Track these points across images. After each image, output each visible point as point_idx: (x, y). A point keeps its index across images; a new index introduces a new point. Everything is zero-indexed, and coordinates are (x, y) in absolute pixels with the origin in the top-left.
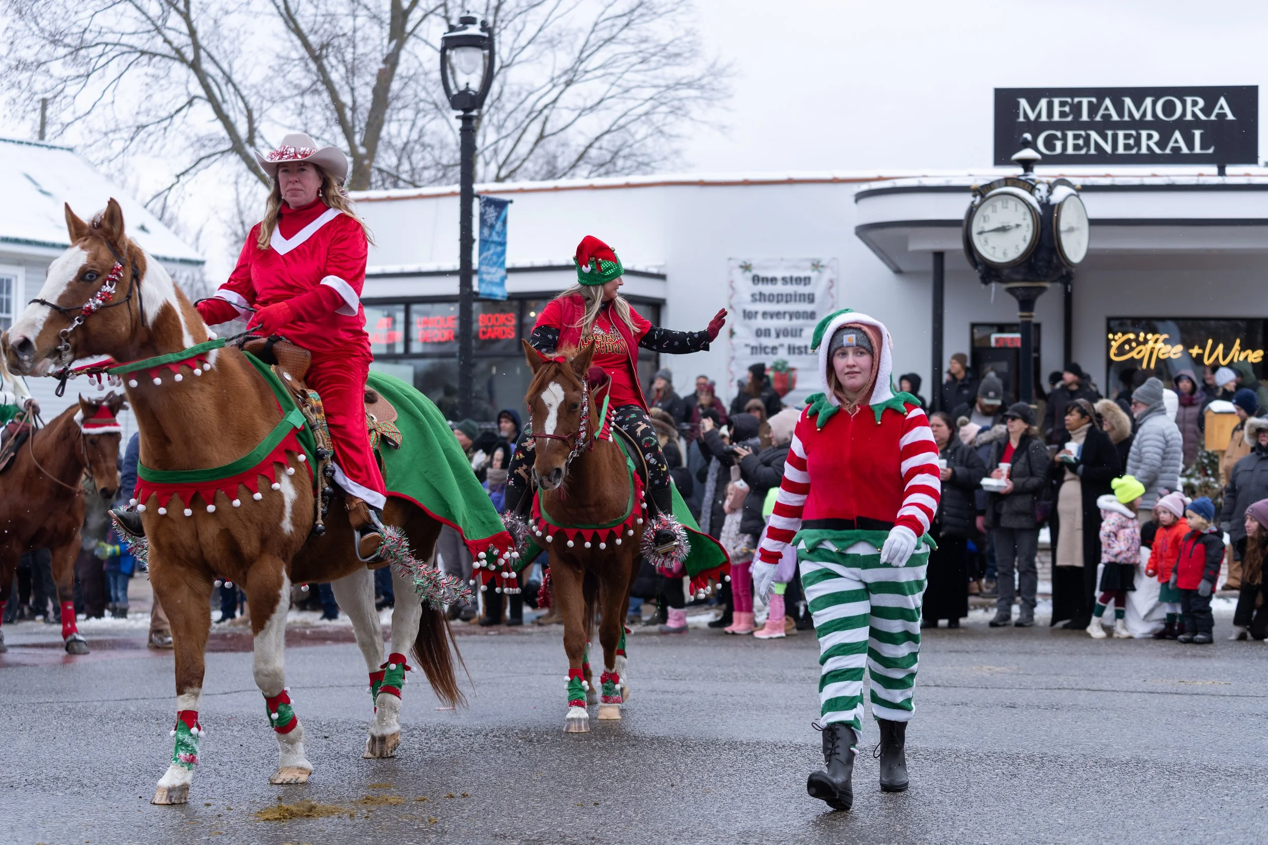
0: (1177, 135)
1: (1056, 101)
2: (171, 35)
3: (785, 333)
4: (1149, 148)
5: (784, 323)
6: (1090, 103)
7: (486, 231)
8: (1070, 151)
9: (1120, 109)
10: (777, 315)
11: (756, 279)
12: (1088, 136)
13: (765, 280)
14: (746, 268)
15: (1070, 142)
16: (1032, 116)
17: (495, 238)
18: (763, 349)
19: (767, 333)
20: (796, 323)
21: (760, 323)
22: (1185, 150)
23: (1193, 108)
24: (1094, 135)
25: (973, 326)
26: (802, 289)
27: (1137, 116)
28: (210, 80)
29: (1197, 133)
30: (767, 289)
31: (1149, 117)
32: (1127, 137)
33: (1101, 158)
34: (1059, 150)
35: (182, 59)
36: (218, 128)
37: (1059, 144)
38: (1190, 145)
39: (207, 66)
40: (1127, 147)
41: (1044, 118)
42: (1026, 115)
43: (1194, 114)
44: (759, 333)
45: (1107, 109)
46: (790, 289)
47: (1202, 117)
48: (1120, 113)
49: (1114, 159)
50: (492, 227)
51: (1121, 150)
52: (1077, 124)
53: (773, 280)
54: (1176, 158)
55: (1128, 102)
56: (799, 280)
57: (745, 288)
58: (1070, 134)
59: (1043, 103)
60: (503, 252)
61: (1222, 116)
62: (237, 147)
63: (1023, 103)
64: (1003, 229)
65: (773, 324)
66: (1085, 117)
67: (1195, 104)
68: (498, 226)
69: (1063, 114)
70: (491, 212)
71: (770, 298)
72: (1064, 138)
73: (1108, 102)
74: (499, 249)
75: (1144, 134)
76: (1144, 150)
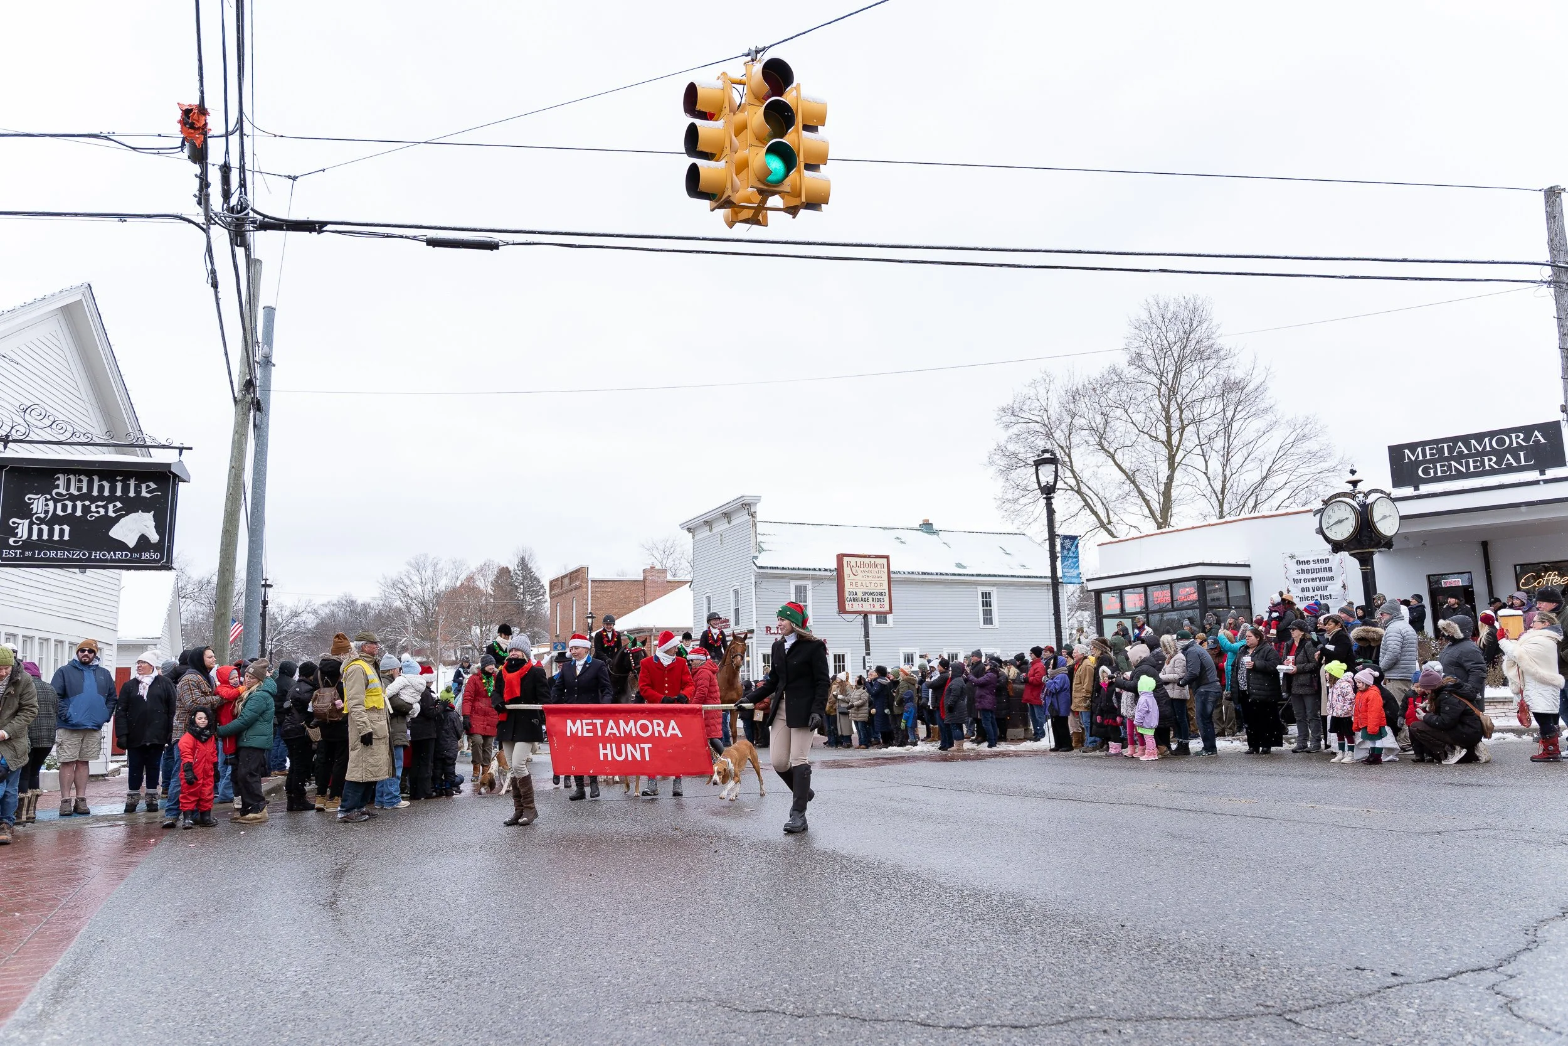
0: (1508, 456)
1: (1427, 448)
2: (1067, 480)
3: (1318, 589)
4: (1490, 465)
5: (1317, 584)
6: (1449, 447)
7: (1065, 552)
8: (1439, 474)
9: (1468, 447)
10: (1312, 580)
11: (1298, 562)
12: (1450, 466)
13: (1304, 562)
14: (1292, 557)
15: (1439, 469)
16: (1413, 459)
17: (1071, 554)
18: (1306, 598)
19: (1308, 589)
20: (1323, 583)
21: (1303, 585)
22: (1515, 464)
23: (1517, 440)
24: (1453, 463)
25: (1429, 576)
26: (1324, 565)
27: (1480, 449)
28: (1087, 498)
29: (1522, 454)
30: (1305, 567)
31: (1488, 448)
32: (1474, 462)
33: (1460, 476)
34: (1432, 475)
35: (1072, 489)
36: (1093, 517)
37: (1432, 471)
38: (1518, 460)
39: (1084, 489)
40: (1475, 467)
41: (1421, 458)
42: (1409, 458)
43: (1518, 443)
44: (1303, 590)
45: (1460, 447)
46: (1318, 566)
47: (1524, 444)
48: (1469, 449)
49: (1468, 475)
50: (1069, 549)
51: (1472, 469)
52: (1442, 459)
53: (1308, 562)
54: (1510, 469)
55: (1473, 441)
56: (1322, 561)
57: (1293, 567)
58: (1438, 465)
59: (1419, 450)
60: (1078, 561)
61: (1537, 442)
62: (1102, 525)
63: (1407, 451)
64: (1340, 521)
65: (1310, 585)
66: (1446, 454)
67: (1518, 437)
68: (1073, 549)
69: (1431, 455)
70: (1068, 543)
71: (1307, 571)
72: (1435, 468)
73: (1460, 443)
74: (1075, 560)
75: (1486, 459)
76: (1487, 468)
